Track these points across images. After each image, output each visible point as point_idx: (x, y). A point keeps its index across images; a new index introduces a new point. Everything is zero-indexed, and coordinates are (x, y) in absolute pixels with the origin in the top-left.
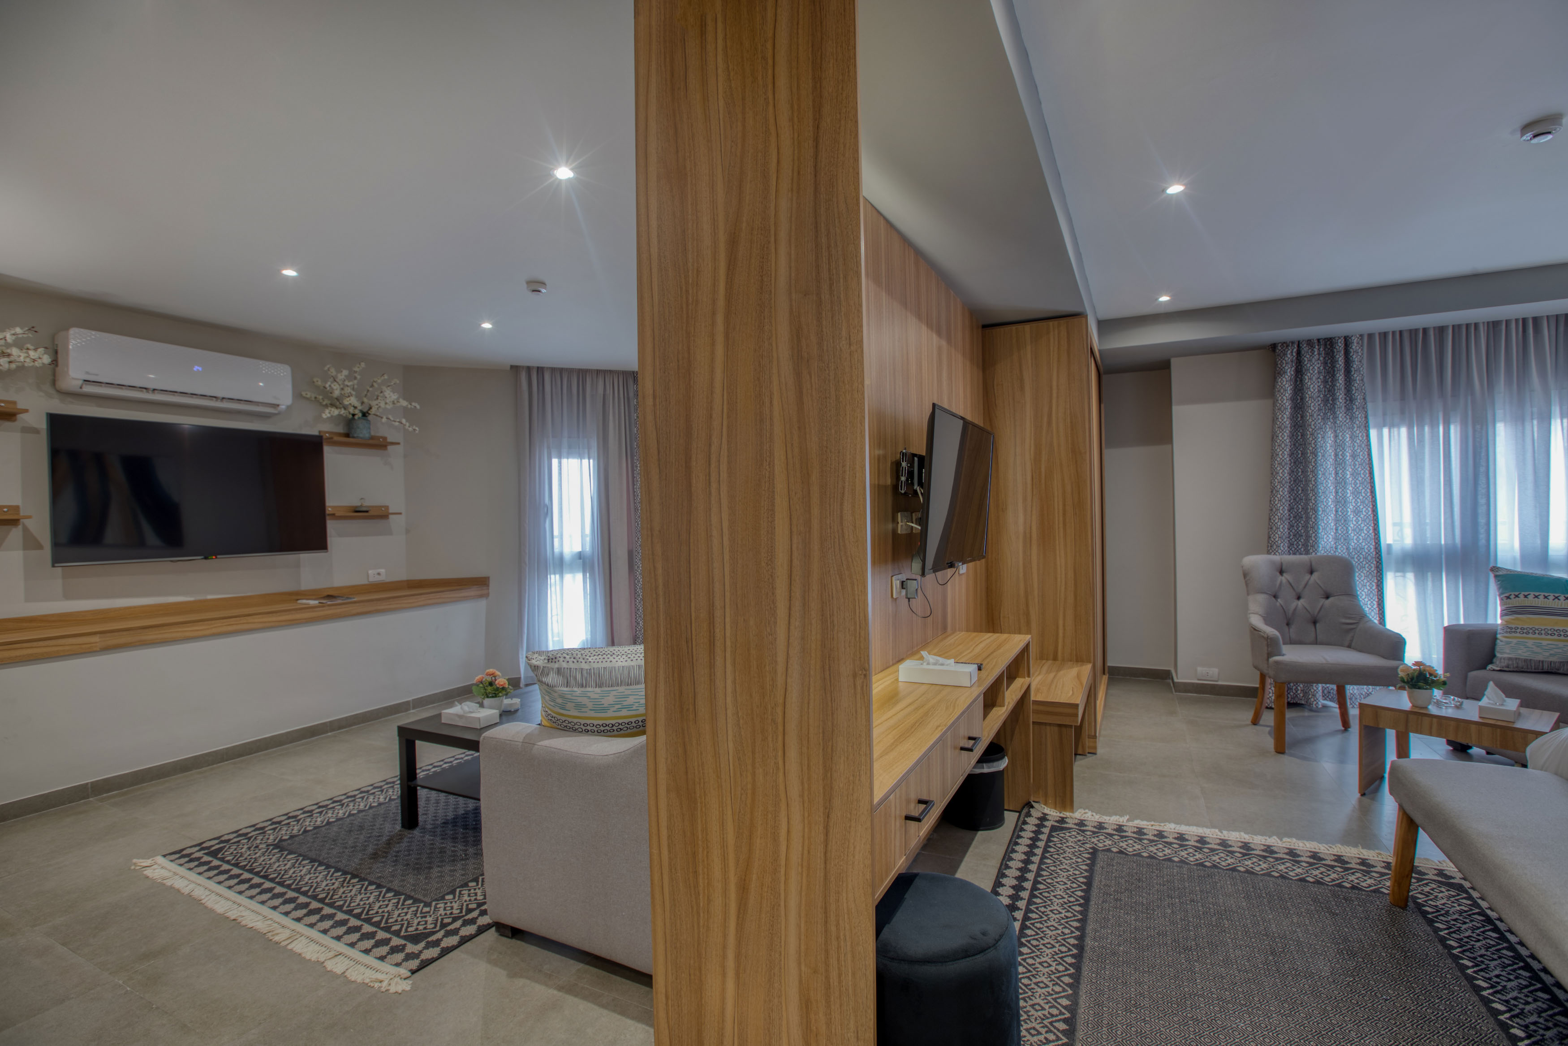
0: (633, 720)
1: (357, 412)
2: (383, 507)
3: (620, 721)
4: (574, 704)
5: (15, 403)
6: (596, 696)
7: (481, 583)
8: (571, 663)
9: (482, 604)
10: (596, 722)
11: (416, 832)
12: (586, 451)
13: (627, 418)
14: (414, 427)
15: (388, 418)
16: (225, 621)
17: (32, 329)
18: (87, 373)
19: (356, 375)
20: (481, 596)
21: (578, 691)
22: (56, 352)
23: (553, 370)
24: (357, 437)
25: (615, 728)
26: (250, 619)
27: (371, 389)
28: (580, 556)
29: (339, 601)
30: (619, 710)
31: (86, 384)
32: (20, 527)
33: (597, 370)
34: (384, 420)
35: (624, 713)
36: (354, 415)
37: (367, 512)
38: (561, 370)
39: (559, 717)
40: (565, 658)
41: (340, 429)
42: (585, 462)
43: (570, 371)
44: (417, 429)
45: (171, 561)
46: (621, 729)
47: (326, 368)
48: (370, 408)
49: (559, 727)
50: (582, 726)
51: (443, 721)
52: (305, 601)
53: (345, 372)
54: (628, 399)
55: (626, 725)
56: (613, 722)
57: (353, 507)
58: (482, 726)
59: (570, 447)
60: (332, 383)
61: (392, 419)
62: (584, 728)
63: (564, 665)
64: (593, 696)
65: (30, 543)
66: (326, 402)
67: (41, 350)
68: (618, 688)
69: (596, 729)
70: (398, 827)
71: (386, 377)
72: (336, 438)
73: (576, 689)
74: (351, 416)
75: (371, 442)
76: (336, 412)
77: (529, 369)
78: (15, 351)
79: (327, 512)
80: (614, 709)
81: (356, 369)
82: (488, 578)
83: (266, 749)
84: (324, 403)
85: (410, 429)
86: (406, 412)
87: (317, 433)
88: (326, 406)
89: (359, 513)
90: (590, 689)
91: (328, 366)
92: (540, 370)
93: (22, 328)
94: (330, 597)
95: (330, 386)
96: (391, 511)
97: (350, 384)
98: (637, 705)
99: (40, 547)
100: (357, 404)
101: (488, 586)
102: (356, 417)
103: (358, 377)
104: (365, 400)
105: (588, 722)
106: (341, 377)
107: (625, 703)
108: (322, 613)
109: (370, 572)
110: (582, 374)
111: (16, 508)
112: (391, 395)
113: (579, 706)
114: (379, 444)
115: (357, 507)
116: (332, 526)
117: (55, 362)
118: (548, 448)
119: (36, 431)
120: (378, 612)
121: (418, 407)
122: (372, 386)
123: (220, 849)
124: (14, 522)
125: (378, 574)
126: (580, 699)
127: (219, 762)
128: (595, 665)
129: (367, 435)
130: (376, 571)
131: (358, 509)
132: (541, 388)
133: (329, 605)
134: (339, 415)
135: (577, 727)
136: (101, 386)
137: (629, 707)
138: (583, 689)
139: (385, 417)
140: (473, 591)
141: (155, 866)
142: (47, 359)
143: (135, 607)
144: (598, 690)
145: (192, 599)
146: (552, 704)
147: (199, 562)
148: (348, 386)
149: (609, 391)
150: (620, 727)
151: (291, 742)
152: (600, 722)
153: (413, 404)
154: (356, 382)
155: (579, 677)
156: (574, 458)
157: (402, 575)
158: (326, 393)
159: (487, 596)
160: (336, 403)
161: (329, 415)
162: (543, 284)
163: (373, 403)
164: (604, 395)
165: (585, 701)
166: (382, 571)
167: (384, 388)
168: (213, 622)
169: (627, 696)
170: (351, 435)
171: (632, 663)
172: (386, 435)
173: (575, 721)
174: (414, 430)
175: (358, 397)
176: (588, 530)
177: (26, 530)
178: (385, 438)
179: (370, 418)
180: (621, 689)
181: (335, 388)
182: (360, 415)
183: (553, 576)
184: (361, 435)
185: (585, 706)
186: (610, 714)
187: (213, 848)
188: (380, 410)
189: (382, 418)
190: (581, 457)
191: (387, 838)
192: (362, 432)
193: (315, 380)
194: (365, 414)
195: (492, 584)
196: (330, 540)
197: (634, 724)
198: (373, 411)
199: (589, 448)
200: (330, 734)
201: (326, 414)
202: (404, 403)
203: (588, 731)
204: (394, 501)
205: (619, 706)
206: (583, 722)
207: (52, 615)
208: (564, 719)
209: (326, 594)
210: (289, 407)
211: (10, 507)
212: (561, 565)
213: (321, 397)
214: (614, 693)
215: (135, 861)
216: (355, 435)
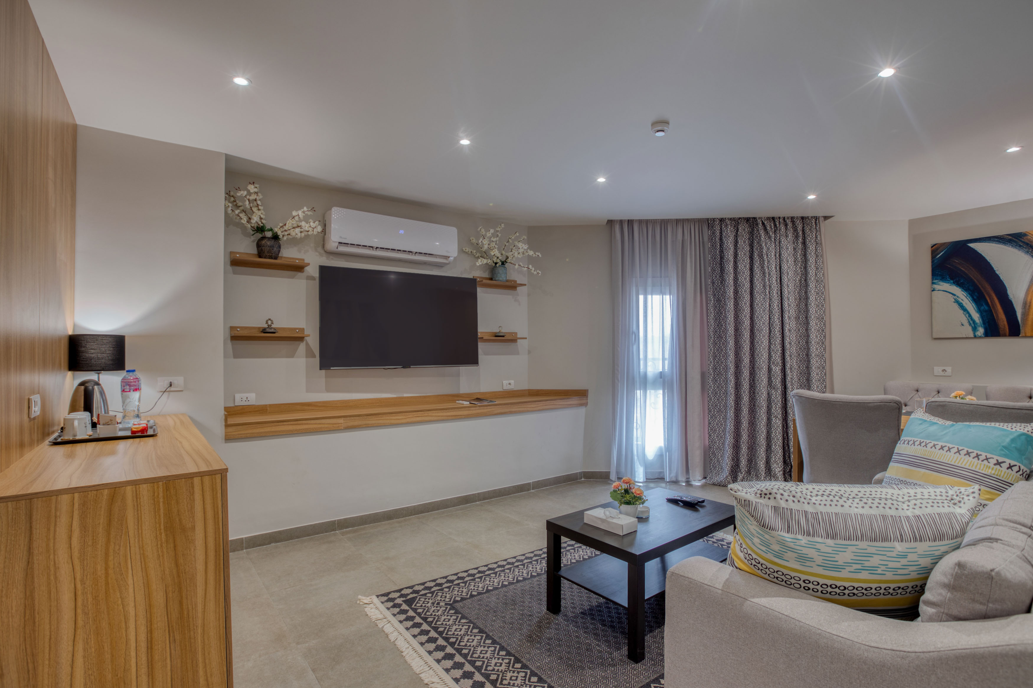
0: (874, 586)
1: (498, 261)
2: (513, 333)
3: (856, 585)
4: (796, 555)
5: (303, 260)
6: (829, 550)
7: (582, 394)
8: (790, 502)
9: (582, 411)
10: (822, 581)
11: (560, 618)
12: (668, 288)
13: (702, 259)
14: (538, 271)
15: (519, 265)
16: (414, 413)
17: (313, 209)
18: (341, 237)
19: (498, 233)
20: (581, 405)
21: (804, 540)
22: (325, 226)
23: (640, 222)
24: (498, 280)
25: (847, 592)
26: (430, 413)
27: (507, 244)
28: (661, 375)
29: (486, 403)
30: (857, 571)
31: (340, 245)
32: (305, 342)
33: (677, 220)
34: (517, 266)
35: (864, 575)
36: (496, 263)
37: (503, 336)
38: (647, 222)
39: (769, 565)
40: (782, 495)
41: (486, 275)
42: (667, 298)
43: (654, 222)
44: (540, 272)
45: (384, 369)
46: (854, 594)
47: (479, 229)
48: (507, 258)
49: (766, 576)
50: (801, 582)
51: (586, 521)
52: (461, 402)
53: (492, 231)
54: (703, 242)
55: (864, 591)
56: (847, 584)
57: (494, 333)
58: (625, 533)
59: (654, 285)
60: (483, 240)
61: (522, 266)
62: (803, 585)
63: (783, 504)
64: (823, 548)
65: (309, 354)
66: (478, 255)
67: (317, 222)
68: (857, 543)
69: (821, 589)
70: (544, 608)
71: (518, 234)
72: (485, 281)
73: (800, 537)
74: (494, 265)
75: (508, 284)
76: (485, 261)
77: (621, 222)
78: (303, 224)
79: (479, 337)
80: (852, 569)
81: (498, 229)
82: (588, 390)
83: (438, 509)
84: (477, 256)
85: (535, 273)
86: (531, 260)
87: (472, 277)
88: (478, 258)
89: (499, 337)
90: (819, 540)
91: (480, 228)
92: (630, 222)
93: (307, 208)
94: (478, 399)
95: (482, 242)
96: (518, 336)
97: (494, 240)
98: (883, 568)
99: (314, 356)
100: (499, 255)
101: (587, 397)
102: (498, 265)
103: (500, 235)
104: (504, 252)
105: (812, 579)
106: (489, 235)
107: (867, 564)
108: (474, 412)
109: (504, 382)
110: (664, 223)
111: (302, 330)
112: (523, 246)
113: (802, 558)
114: (511, 286)
115: (496, 333)
116: (482, 347)
117: (324, 231)
118: (637, 286)
119: (313, 278)
120: (511, 413)
121: (540, 256)
122: (508, 241)
123: (414, 599)
124: (301, 339)
125: (510, 384)
126: (805, 551)
127: (410, 516)
128: (822, 509)
129: (505, 279)
130: (507, 382)
131: (497, 335)
132: (631, 237)
133: (480, 406)
134: (487, 264)
135: (793, 581)
136: (348, 246)
137: (872, 570)
138: (810, 538)
139: (517, 264)
140: (574, 401)
141: (372, 605)
142: (319, 229)
143: (363, 400)
144: (830, 542)
145: (395, 396)
146: (764, 549)
147: (401, 371)
148: (493, 241)
149: (687, 237)
150: (855, 591)
151: (454, 506)
152: (829, 582)
153: (537, 253)
154: (498, 238)
155: (803, 521)
156: (656, 294)
157: (524, 386)
158: (478, 247)
159: (586, 404)
160: (485, 254)
161: (481, 263)
162: (667, 123)
163: (510, 254)
164: (683, 241)
165: (811, 553)
166: (512, 382)
167: (516, 243)
168: (407, 414)
169: (871, 555)
170: (494, 279)
171: (874, 512)
172: (516, 279)
173: (793, 574)
174: (538, 273)
175: (499, 249)
176: (667, 355)
177: (307, 344)
178: (515, 281)
179: (507, 265)
180: (863, 544)
181: (485, 243)
182: (500, 263)
183: (638, 392)
184: (501, 279)
185: (811, 560)
186: (844, 574)
187: (409, 597)
188: (514, 259)
189: (515, 265)
190: (662, 293)
191: (537, 619)
192: (501, 276)
193: (471, 239)
194: (503, 263)
195: (590, 395)
196: (481, 357)
197: (873, 591)
198: (509, 260)
199: (670, 286)
200: (477, 503)
201: (480, 262)
202: (531, 253)
203: (809, 589)
204: (520, 328)
205: (859, 567)
206: (803, 577)
207: (320, 402)
208: (776, 568)
209: (476, 397)
210: (455, 258)
211: (300, 329)
212: (645, 383)
213: (475, 251)
214: (853, 549)
215: (360, 597)
216: (497, 279)
